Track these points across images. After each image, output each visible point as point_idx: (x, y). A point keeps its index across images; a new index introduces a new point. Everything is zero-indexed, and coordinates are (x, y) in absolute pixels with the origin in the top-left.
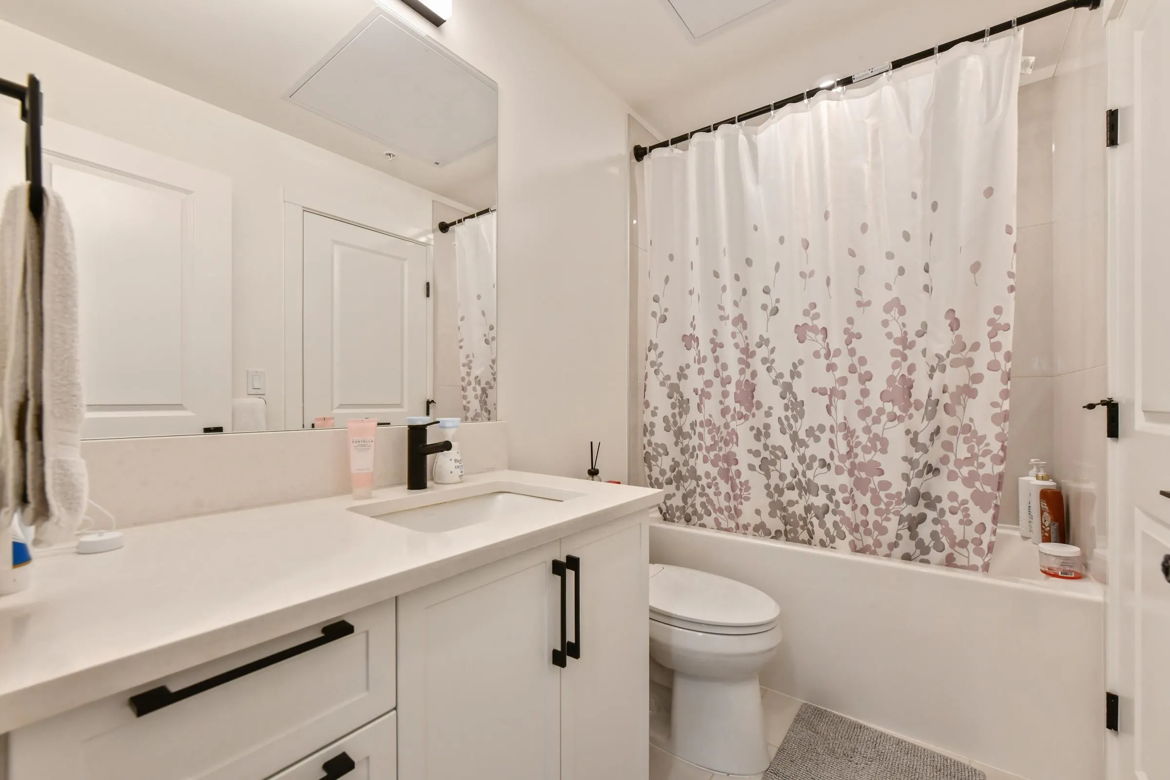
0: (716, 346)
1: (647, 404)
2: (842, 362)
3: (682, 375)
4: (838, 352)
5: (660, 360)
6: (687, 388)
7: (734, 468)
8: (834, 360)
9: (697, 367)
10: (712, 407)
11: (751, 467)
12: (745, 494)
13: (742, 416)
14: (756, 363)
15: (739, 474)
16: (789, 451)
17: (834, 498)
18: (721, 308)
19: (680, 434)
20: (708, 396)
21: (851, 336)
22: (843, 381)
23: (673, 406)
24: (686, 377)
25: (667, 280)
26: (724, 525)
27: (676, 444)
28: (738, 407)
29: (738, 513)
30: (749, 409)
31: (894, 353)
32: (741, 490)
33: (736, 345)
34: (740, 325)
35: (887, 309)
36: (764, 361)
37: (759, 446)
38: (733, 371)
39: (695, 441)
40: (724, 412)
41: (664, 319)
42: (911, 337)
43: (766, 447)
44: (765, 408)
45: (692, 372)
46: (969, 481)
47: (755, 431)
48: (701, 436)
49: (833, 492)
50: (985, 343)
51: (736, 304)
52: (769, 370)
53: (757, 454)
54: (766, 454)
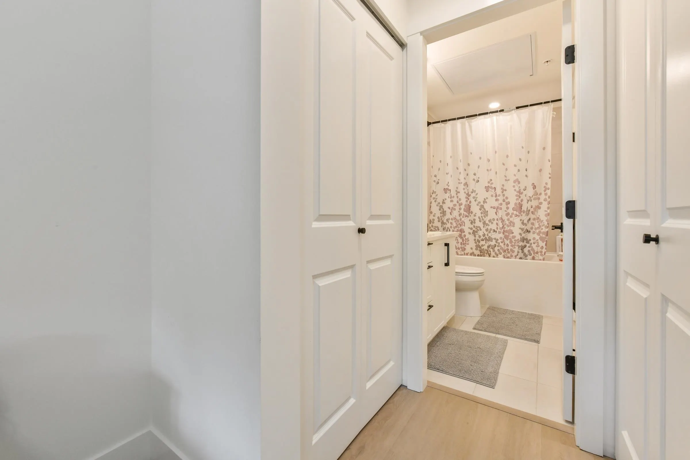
0: (457, 192)
1: (431, 213)
2: (501, 198)
3: (443, 202)
4: (499, 195)
5: (436, 197)
6: (445, 207)
7: (463, 234)
8: (498, 198)
9: (450, 199)
10: (456, 213)
11: (470, 233)
12: (467, 243)
13: (466, 216)
14: (471, 198)
15: (465, 236)
16: (482, 228)
17: (498, 242)
18: (459, 180)
19: (443, 223)
20: (455, 210)
21: (503, 190)
22: (501, 204)
23: (441, 213)
24: (445, 203)
25: (439, 169)
26: (460, 253)
27: (442, 226)
28: (465, 213)
29: (465, 249)
30: (468, 214)
31: (516, 196)
32: (466, 241)
33: (465, 192)
34: (466, 186)
35: (515, 182)
36: (474, 197)
37: (472, 226)
38: (464, 201)
39: (449, 225)
40: (460, 215)
41: (438, 183)
42: (522, 191)
43: (474, 226)
44: (474, 213)
45: (448, 201)
46: (538, 234)
47: (471, 221)
48: (451, 223)
49: (498, 240)
50: (543, 193)
51: (465, 179)
52: (475, 201)
53: (471, 229)
54: (474, 229)
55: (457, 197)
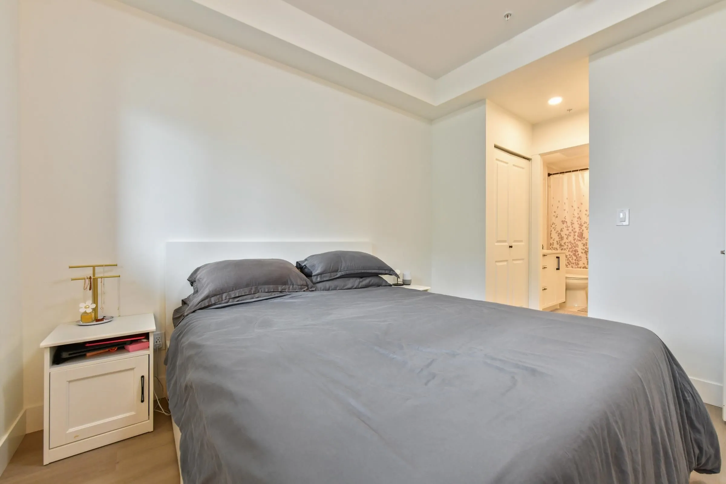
0: (572, 224)
1: (551, 238)
3: (561, 230)
5: (555, 227)
6: (563, 234)
7: (577, 253)
9: (566, 228)
10: (571, 239)
11: (582, 253)
12: (580, 259)
13: (579, 240)
14: (583, 228)
15: (578, 254)
18: (573, 214)
19: (561, 245)
20: (570, 236)
23: (559, 238)
24: (562, 231)
25: (558, 207)
26: (574, 267)
27: (560, 248)
28: (578, 238)
29: (578, 264)
30: (581, 239)
32: (579, 259)
33: (578, 224)
34: (579, 219)
36: (586, 227)
37: (584, 248)
38: (577, 230)
39: (565, 247)
40: (574, 240)
41: (557, 217)
43: (586, 248)
44: (586, 239)
45: (565, 229)
47: (583, 244)
48: (567, 246)
51: (578, 214)
53: (584, 249)
54: (585, 250)
55: (572, 227)
